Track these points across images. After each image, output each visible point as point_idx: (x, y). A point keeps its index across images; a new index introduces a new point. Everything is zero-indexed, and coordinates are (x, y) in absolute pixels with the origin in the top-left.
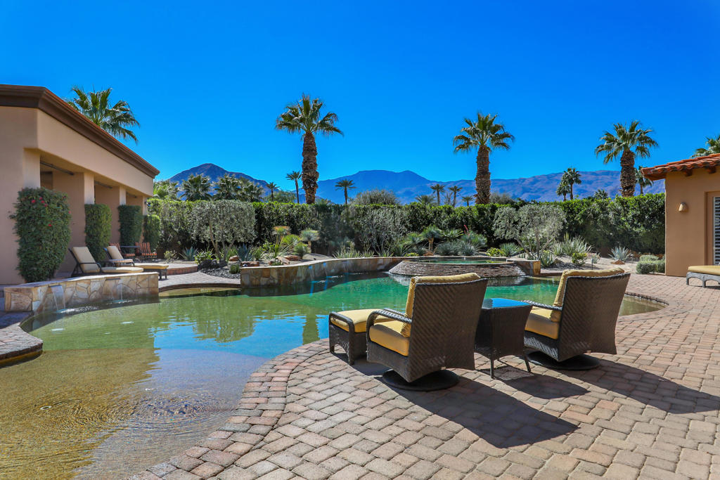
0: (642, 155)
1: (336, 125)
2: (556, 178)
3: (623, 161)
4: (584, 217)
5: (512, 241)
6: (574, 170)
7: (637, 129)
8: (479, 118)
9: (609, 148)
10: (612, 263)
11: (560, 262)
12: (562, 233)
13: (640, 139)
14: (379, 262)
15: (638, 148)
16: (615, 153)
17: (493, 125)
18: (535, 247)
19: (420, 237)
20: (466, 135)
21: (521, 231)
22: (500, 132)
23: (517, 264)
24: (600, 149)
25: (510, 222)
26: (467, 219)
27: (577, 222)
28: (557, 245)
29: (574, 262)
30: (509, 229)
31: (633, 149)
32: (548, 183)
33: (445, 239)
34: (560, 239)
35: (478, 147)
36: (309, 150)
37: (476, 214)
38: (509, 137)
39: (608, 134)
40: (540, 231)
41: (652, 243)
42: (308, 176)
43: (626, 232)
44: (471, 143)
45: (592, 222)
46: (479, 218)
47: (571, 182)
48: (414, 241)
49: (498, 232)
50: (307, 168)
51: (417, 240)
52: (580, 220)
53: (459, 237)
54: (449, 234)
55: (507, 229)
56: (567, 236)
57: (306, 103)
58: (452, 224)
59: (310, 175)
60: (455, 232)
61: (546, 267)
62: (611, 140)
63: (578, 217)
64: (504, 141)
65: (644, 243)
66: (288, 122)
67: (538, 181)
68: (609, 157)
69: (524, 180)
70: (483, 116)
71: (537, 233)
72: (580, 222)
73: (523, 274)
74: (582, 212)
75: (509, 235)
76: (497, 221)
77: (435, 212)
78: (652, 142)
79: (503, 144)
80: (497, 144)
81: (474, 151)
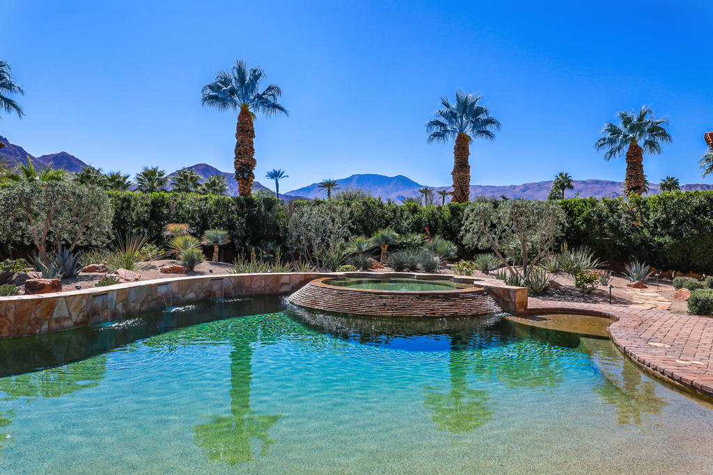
0: (651, 151)
1: (279, 101)
2: (546, 186)
3: (629, 157)
4: (587, 220)
5: (489, 251)
6: (566, 175)
7: (646, 119)
8: (458, 99)
9: (611, 141)
10: (629, 286)
11: (557, 286)
12: (559, 241)
13: (651, 131)
14: (282, 281)
15: (647, 142)
16: (619, 148)
17: (475, 108)
18: (522, 259)
19: (367, 243)
20: (442, 120)
21: (500, 238)
22: (483, 117)
23: (489, 291)
24: (601, 143)
25: (485, 224)
26: (436, 220)
27: (578, 227)
28: (551, 257)
29: (578, 286)
30: (483, 233)
31: (641, 143)
32: (538, 191)
33: (401, 247)
34: (557, 250)
35: (457, 135)
36: (245, 130)
37: (447, 214)
38: (494, 123)
39: (611, 125)
40: (528, 238)
41: (682, 259)
42: (242, 164)
43: (644, 242)
44: (448, 131)
45: (597, 227)
46: (450, 220)
47: (563, 187)
48: (360, 248)
49: (468, 239)
50: (240, 154)
51: (365, 247)
52: (582, 224)
53: (422, 244)
54: (409, 240)
55: (481, 234)
56: (566, 245)
57: (241, 72)
58: (417, 227)
59: (243, 161)
60: (418, 238)
61: (535, 294)
62: (614, 131)
63: (579, 221)
64: (488, 128)
65: (671, 258)
66: (219, 95)
67: (528, 188)
68: (611, 153)
69: (515, 187)
70: (463, 96)
71: (524, 241)
72: (582, 228)
73: (498, 309)
74: (584, 214)
75: (483, 244)
76: (467, 223)
77: (394, 211)
78: (664, 135)
79: (487, 133)
80: (479, 132)
81: (451, 141)
